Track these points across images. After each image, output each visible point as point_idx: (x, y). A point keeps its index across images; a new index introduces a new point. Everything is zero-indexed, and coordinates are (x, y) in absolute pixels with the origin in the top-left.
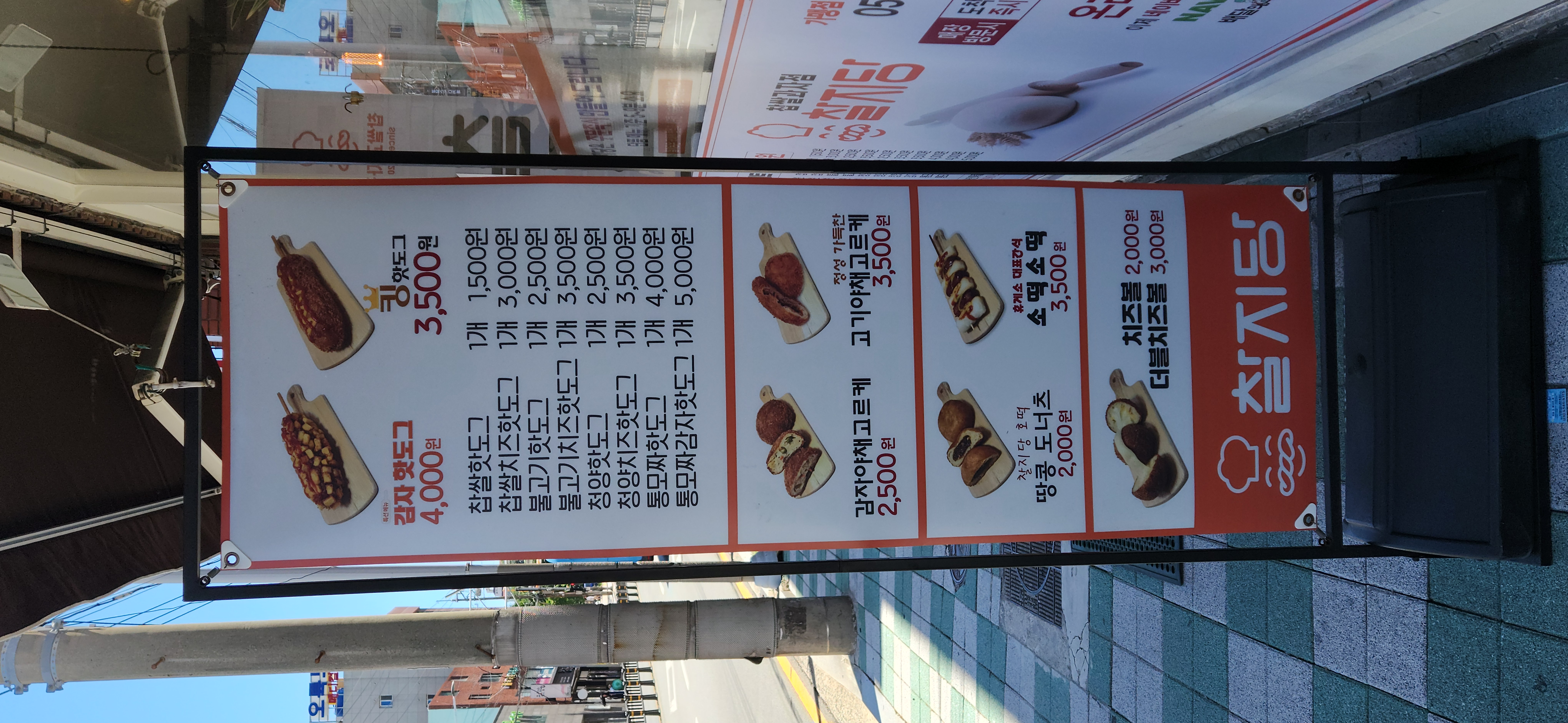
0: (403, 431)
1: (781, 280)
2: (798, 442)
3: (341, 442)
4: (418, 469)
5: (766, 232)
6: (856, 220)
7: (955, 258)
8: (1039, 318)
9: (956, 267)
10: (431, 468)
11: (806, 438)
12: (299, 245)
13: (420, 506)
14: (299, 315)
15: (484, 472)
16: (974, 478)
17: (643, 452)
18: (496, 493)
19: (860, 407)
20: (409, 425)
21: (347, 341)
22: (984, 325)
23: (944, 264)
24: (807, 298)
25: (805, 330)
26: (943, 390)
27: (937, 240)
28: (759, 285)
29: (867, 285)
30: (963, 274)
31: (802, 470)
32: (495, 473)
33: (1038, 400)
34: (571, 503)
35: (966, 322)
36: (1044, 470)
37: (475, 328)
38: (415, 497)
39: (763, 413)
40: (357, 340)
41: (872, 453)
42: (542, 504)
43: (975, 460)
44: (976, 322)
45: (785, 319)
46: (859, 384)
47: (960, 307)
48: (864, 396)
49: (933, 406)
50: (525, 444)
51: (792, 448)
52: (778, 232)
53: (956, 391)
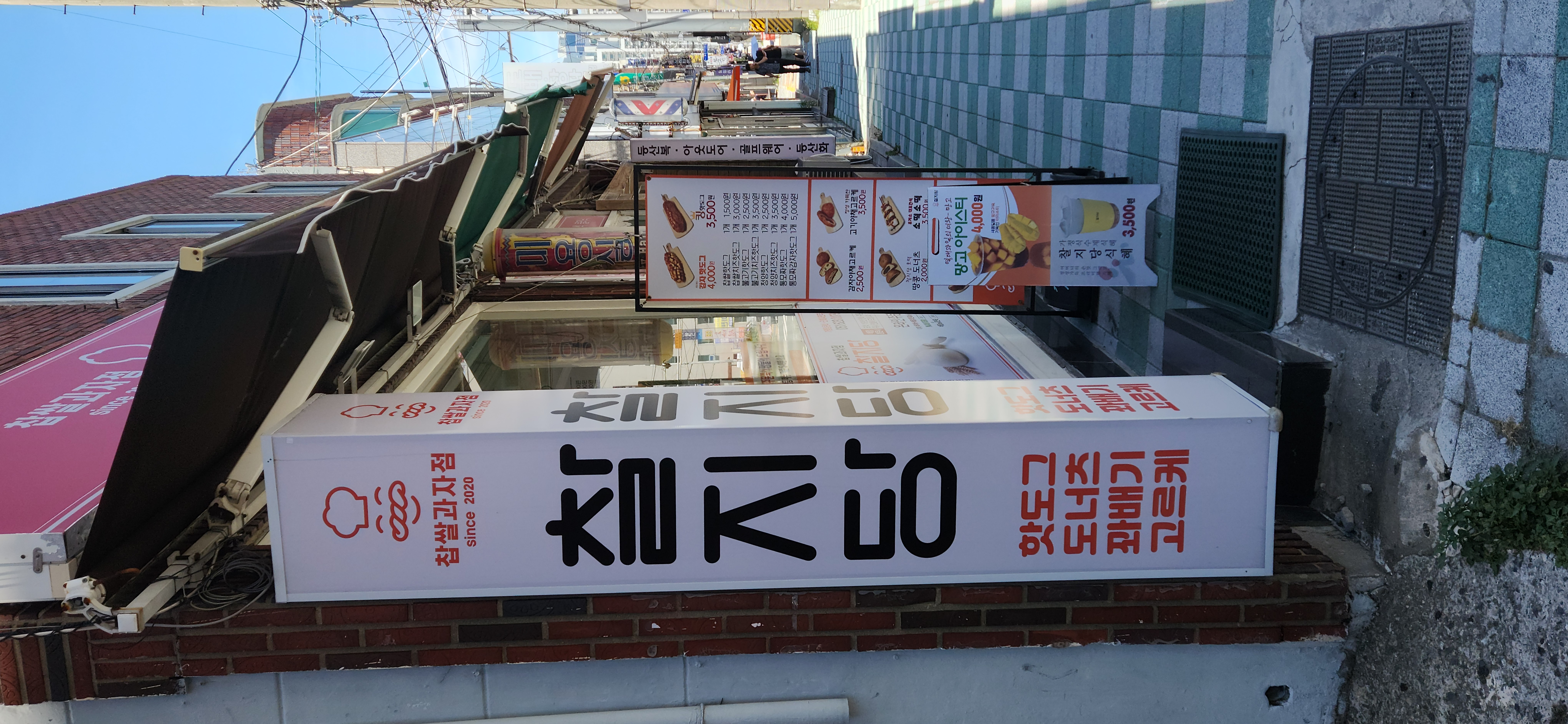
0: (702, 259)
1: (827, 212)
2: (830, 266)
3: (683, 262)
4: (707, 271)
5: (822, 195)
6: (854, 192)
7: (888, 205)
8: (917, 226)
9: (888, 208)
10: (711, 271)
11: (833, 265)
12: (670, 198)
13: (708, 283)
14: (670, 220)
15: (728, 272)
16: (890, 280)
17: (779, 268)
18: (732, 279)
19: (851, 255)
20: (704, 257)
21: (685, 229)
22: (897, 228)
23: (884, 207)
24: (835, 218)
25: (834, 229)
26: (881, 250)
27: (882, 199)
28: (819, 213)
29: (856, 214)
30: (891, 210)
31: (831, 276)
32: (731, 273)
33: (915, 255)
34: (756, 283)
35: (891, 227)
36: (916, 279)
37: (726, 226)
38: (706, 280)
39: (819, 256)
40: (688, 229)
41: (855, 271)
42: (746, 283)
43: (891, 275)
44: (895, 227)
45: (828, 225)
46: (852, 248)
47: (889, 222)
48: (853, 251)
49: (877, 256)
50: (741, 264)
51: (828, 268)
52: (826, 196)
53: (886, 251)
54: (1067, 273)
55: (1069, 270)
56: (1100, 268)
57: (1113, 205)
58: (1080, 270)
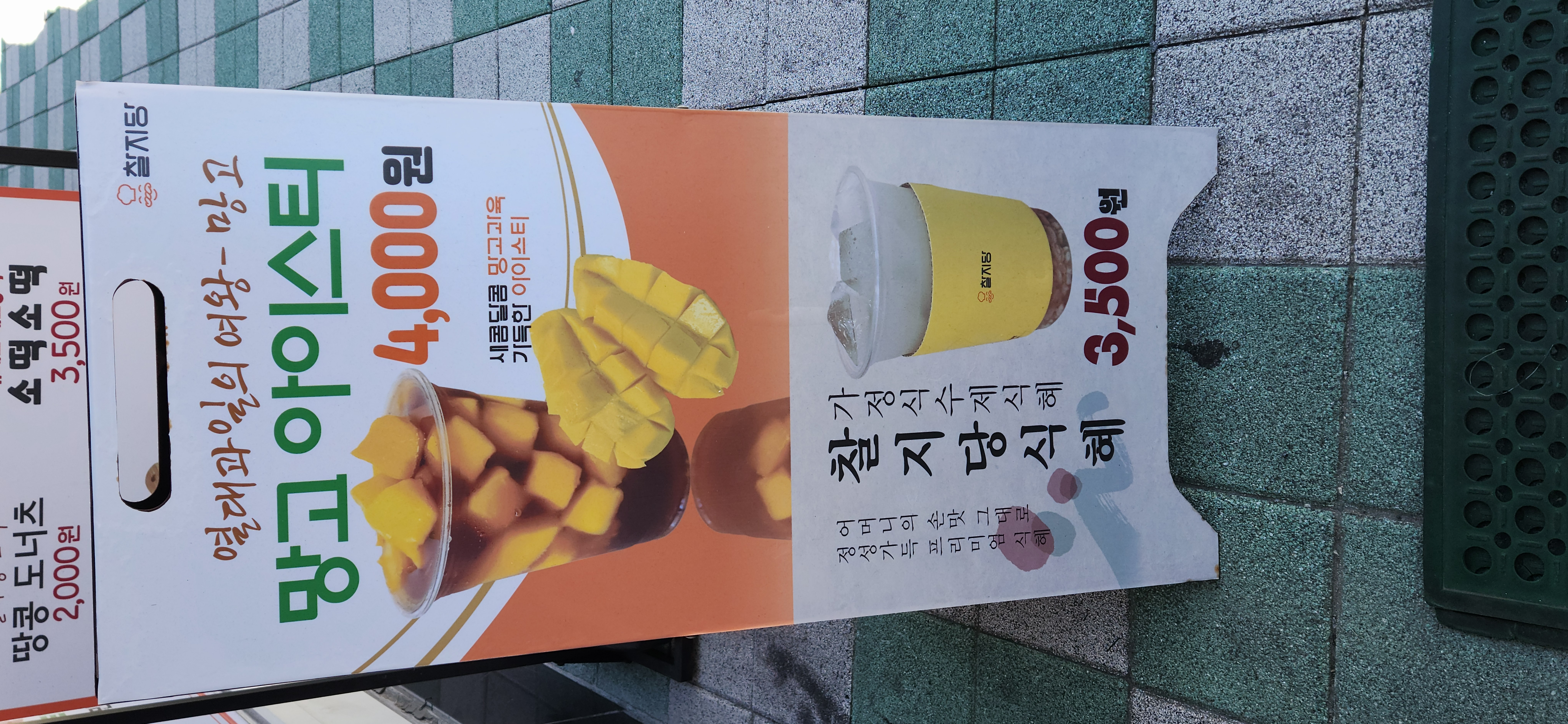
8: (29, 393)
36: (27, 614)
54: (868, 550)
55: (877, 537)
56: (1005, 514)
57: (1046, 219)
58: (923, 532)
